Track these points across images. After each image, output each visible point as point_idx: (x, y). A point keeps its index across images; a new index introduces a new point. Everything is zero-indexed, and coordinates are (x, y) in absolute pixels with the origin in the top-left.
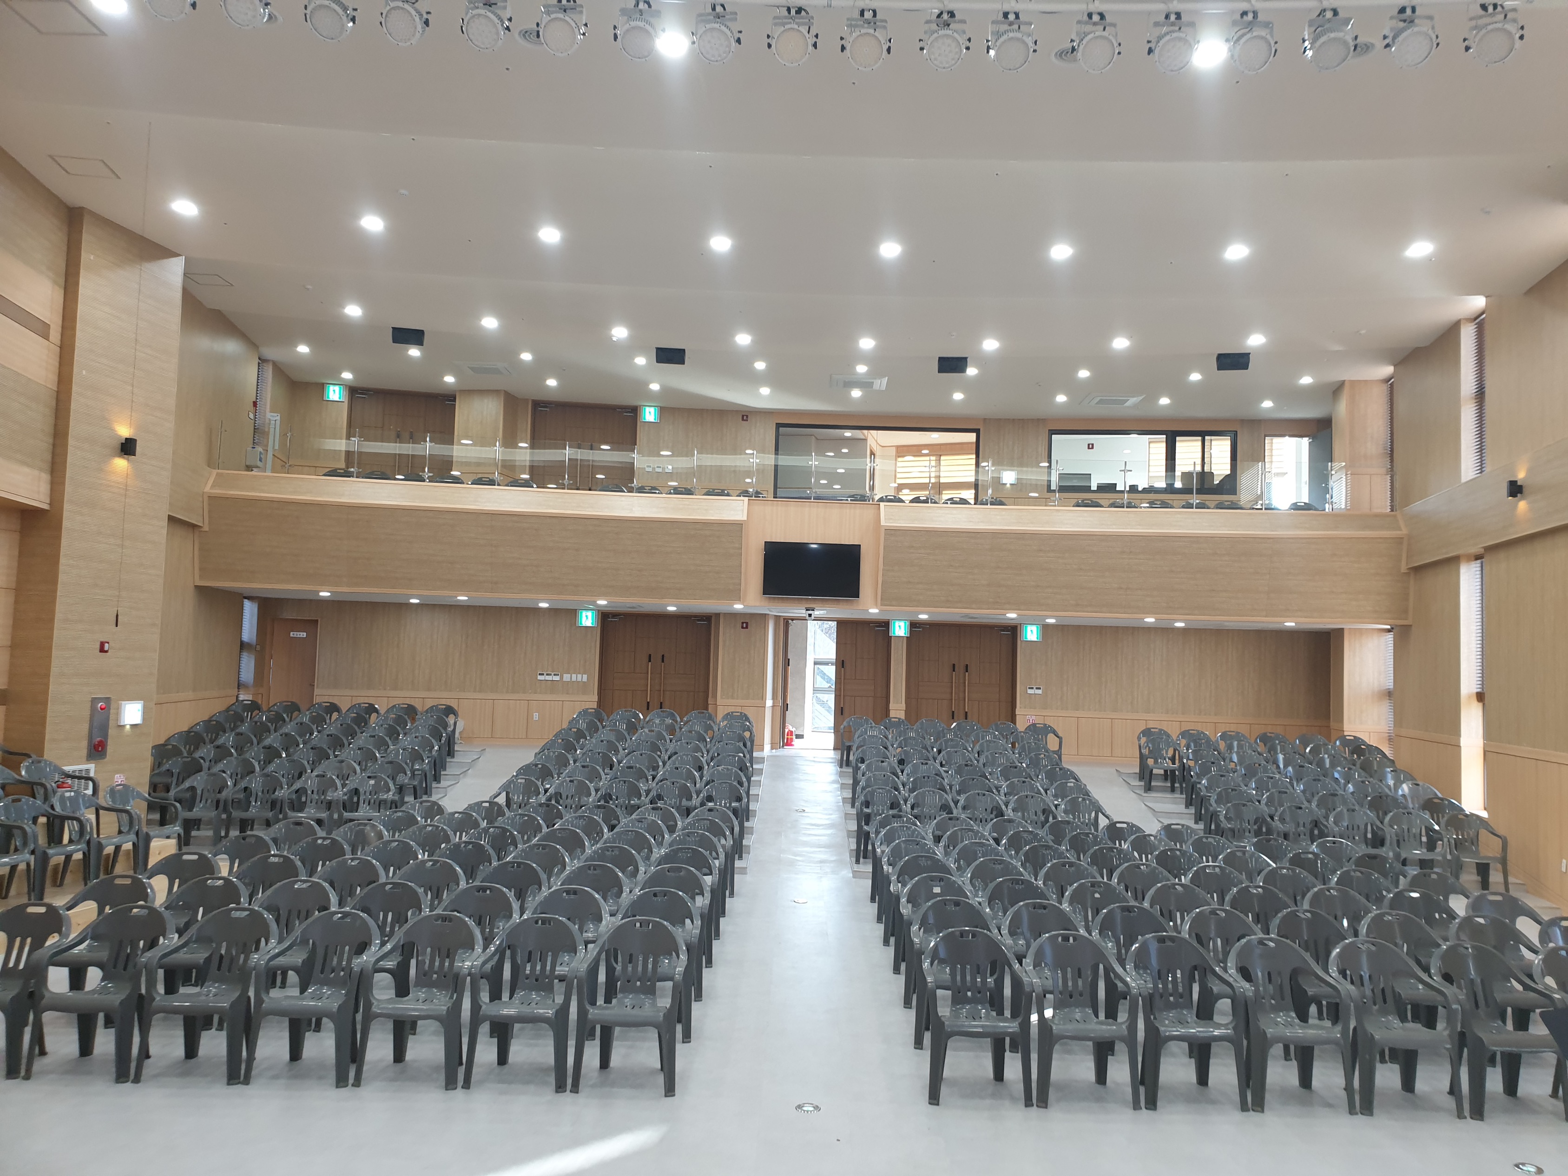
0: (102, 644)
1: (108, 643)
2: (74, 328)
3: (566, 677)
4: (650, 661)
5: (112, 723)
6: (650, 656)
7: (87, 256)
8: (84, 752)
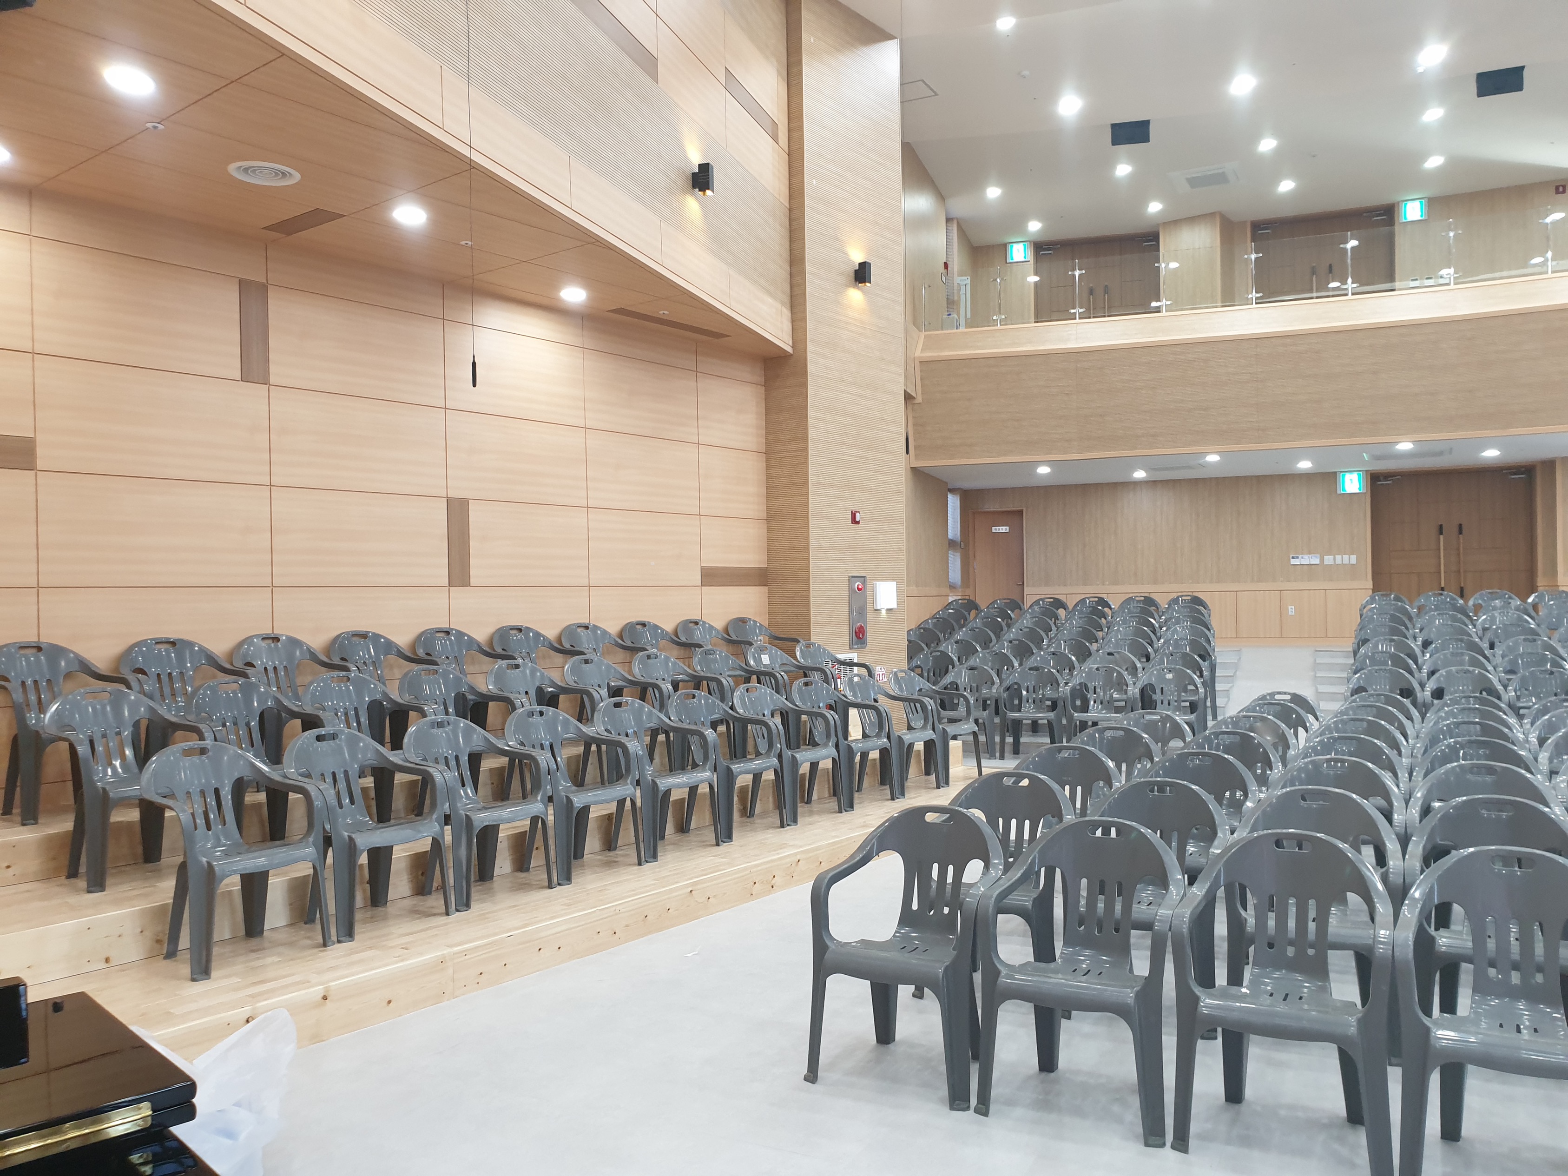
0: (854, 515)
1: (859, 512)
2: (801, 128)
3: (1329, 560)
4: (1441, 533)
5: (869, 606)
6: (1441, 526)
7: (808, 39)
8: (846, 640)
